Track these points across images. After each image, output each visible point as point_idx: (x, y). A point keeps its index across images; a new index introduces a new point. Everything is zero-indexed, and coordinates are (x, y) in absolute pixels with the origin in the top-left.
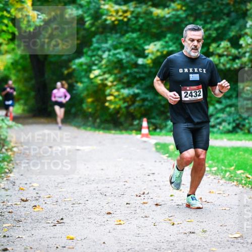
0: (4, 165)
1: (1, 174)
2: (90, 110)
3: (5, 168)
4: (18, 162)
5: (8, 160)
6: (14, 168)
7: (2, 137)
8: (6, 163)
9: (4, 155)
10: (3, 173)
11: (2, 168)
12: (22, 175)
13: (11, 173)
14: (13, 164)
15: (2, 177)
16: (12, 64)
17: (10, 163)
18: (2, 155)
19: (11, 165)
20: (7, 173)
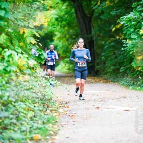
0: (49, 127)
1: (46, 136)
2: (139, 69)
3: (50, 130)
4: (63, 124)
5: (53, 122)
6: (59, 130)
7: (47, 97)
8: (51, 125)
9: (49, 116)
10: (48, 135)
11: (47, 130)
12: (68, 137)
13: (56, 135)
14: (58, 126)
15: (47, 139)
16: (57, 19)
17: (55, 125)
18: (46, 117)
19: (56, 126)
20: (52, 135)
